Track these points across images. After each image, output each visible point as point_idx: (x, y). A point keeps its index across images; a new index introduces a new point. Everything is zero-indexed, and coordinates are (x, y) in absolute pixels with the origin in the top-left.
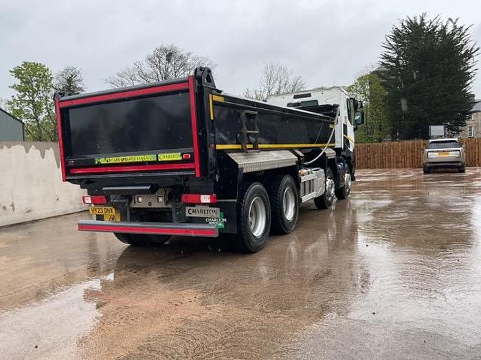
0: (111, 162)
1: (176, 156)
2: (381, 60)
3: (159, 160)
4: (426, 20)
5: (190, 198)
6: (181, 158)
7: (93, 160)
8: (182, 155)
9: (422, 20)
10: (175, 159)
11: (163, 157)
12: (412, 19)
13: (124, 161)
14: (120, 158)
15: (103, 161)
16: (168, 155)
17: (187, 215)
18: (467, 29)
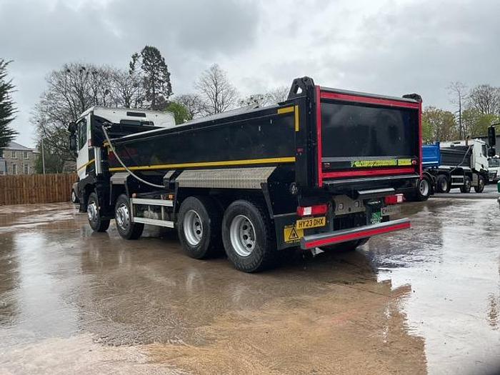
1: (408, 162)
3: (399, 164)
6: (410, 164)
7: (349, 163)
8: (411, 161)
11: (401, 162)
15: (357, 164)
16: (404, 160)
18: (6, 64)
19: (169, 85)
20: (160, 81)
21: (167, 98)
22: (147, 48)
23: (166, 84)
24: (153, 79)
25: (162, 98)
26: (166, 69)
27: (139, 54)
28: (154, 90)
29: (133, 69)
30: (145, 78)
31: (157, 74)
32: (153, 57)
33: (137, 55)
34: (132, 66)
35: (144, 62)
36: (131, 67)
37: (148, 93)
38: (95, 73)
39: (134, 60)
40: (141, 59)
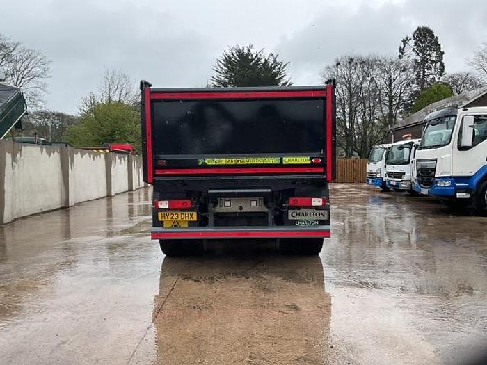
0: (221, 163)
1: (305, 160)
2: (212, 82)
3: (284, 163)
4: (252, 51)
5: (300, 201)
6: (309, 162)
7: (197, 161)
8: (311, 159)
9: (249, 51)
10: (303, 163)
11: (288, 160)
12: (241, 49)
13: (239, 163)
14: (234, 160)
15: (209, 162)
16: (294, 158)
17: (290, 218)
18: (285, 66)
19: (442, 65)
20: (432, 62)
21: (439, 79)
22: (419, 29)
23: (438, 64)
24: (424, 60)
25: (433, 80)
26: (439, 48)
27: (410, 36)
28: (424, 72)
29: (403, 54)
30: (416, 61)
31: (429, 54)
32: (425, 37)
33: (407, 38)
34: (402, 50)
35: (416, 44)
36: (400, 51)
37: (418, 75)
38: (362, 63)
39: (404, 44)
40: (412, 42)
